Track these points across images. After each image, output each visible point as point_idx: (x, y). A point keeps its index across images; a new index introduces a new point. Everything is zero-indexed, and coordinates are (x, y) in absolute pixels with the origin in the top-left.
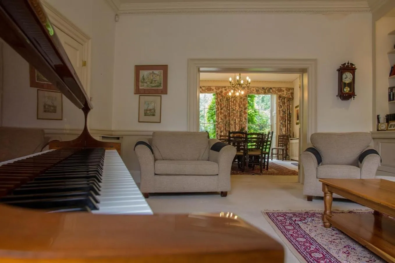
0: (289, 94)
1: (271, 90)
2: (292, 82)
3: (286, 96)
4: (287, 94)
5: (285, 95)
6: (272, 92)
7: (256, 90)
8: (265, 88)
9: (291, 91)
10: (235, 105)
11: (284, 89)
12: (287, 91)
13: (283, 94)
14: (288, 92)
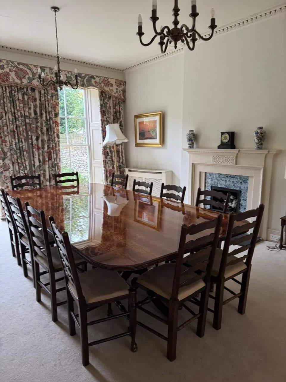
0: (120, 92)
1: (93, 81)
2: (123, 70)
3: (116, 95)
4: (117, 92)
5: (115, 93)
6: (95, 85)
7: (67, 77)
8: (83, 75)
9: (123, 87)
10: (28, 106)
11: (112, 81)
12: (117, 86)
13: (112, 90)
14: (119, 89)
